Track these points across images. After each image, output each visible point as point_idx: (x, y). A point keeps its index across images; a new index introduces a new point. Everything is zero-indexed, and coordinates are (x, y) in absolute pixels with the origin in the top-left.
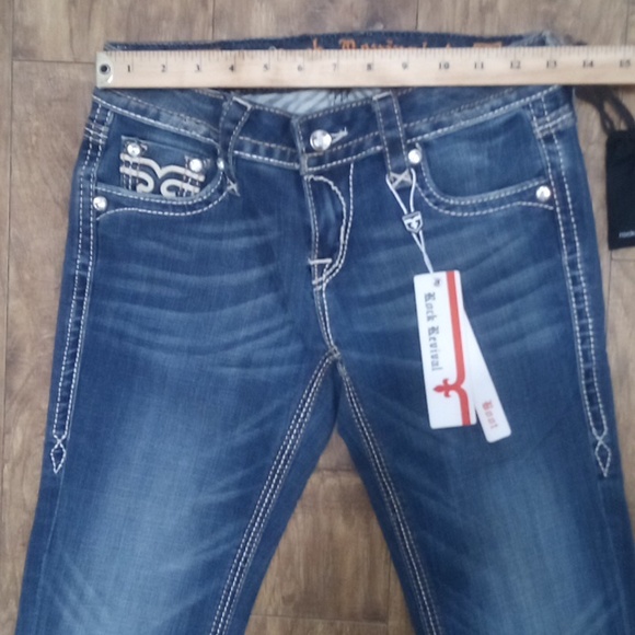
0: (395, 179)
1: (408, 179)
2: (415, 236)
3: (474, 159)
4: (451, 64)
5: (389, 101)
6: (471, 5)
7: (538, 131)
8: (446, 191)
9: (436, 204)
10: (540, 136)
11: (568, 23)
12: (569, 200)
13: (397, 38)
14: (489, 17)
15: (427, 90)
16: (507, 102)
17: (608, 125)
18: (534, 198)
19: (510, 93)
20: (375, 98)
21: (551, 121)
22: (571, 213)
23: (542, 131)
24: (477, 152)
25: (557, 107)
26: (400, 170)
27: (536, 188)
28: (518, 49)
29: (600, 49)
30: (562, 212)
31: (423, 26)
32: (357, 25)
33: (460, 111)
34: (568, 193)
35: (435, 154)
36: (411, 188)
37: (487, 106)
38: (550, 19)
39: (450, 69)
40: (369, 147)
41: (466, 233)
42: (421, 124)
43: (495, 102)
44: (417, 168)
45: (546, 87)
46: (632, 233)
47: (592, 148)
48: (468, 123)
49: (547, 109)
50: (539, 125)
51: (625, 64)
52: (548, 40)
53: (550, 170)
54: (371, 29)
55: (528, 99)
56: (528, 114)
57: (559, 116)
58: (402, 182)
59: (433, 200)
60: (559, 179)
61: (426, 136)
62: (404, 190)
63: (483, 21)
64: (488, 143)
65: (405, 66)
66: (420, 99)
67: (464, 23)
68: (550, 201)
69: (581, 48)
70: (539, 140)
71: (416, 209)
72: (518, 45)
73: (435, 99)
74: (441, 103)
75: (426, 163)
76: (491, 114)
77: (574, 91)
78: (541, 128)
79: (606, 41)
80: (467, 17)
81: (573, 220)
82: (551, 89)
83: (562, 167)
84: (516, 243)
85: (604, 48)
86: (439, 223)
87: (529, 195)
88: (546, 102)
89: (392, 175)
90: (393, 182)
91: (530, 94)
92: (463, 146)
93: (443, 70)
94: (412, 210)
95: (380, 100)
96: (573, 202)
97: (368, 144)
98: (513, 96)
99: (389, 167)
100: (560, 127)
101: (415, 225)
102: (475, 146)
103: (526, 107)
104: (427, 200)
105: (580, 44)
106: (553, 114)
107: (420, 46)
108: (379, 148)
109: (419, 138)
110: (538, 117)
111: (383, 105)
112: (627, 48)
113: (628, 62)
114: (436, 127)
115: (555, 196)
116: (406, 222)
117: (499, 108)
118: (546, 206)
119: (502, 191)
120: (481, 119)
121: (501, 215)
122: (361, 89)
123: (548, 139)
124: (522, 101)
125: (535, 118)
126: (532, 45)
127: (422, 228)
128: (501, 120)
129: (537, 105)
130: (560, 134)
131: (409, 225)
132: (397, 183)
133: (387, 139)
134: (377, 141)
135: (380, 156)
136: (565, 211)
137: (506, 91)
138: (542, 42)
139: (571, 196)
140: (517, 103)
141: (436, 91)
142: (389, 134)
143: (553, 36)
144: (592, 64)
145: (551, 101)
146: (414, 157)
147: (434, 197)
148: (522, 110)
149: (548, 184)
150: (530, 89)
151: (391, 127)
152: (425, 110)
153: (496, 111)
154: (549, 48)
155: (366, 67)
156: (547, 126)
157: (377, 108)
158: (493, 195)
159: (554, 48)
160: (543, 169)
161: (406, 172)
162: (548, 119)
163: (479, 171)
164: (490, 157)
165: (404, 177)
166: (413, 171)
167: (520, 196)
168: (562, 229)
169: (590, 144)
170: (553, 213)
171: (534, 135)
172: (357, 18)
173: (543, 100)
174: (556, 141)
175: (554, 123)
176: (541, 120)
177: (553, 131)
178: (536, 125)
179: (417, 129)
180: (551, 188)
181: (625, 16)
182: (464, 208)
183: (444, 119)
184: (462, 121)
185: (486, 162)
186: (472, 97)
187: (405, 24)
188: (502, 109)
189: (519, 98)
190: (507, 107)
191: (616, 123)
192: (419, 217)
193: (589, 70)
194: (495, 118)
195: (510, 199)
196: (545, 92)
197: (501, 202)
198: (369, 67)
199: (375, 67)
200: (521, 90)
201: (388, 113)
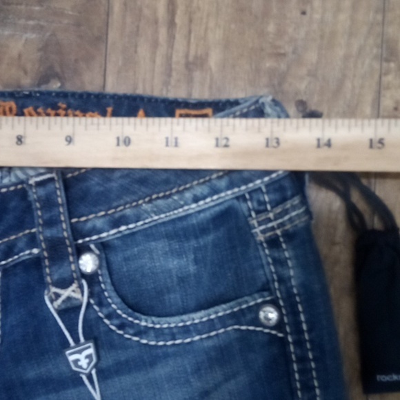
0: (58, 296)
1: (77, 295)
2: (84, 378)
3: (173, 264)
4: (133, 138)
5: (50, 187)
6: (175, 59)
7: (259, 232)
8: (136, 308)
9: (120, 327)
10: (261, 238)
11: (300, 85)
12: (305, 327)
13: (72, 101)
14: (197, 75)
15: (106, 173)
16: (215, 191)
17: (356, 219)
18: (256, 321)
19: (219, 178)
20: (32, 182)
21: (276, 219)
22: (308, 346)
23: (263, 232)
24: (179, 254)
25: (284, 200)
26: (64, 284)
27: (258, 307)
28: (225, 120)
29: (340, 121)
30: (295, 343)
31: (114, 86)
32: (27, 83)
33: (150, 201)
34: (302, 318)
35: (117, 258)
36: (80, 307)
37: (188, 195)
38: (278, 80)
39: (131, 147)
40: (22, 251)
41: (161, 371)
42: (96, 219)
43: (199, 190)
44: (92, 279)
45: (268, 173)
46: (395, 377)
47: (337, 249)
48: (163, 217)
49: (270, 202)
50: (260, 224)
51: (378, 144)
52: (268, 110)
53: (276, 285)
54: (43, 88)
55: (243, 188)
56: (244, 207)
57: (286, 212)
58: (69, 298)
59: (116, 322)
60: (289, 297)
61: (104, 235)
62: (69, 311)
63: (190, 81)
64: (193, 243)
65: (69, 140)
66: (94, 184)
67: (166, 84)
68: (279, 326)
69: (314, 121)
70: (261, 244)
71: (87, 339)
72: (227, 116)
73: (114, 185)
74: (125, 190)
75: (105, 271)
76: (194, 206)
77: (307, 177)
78: (262, 227)
79: (351, 112)
80: (169, 75)
81: (311, 356)
82: (274, 175)
83: (293, 282)
84: (232, 385)
85: (346, 121)
86: (123, 356)
87: (249, 317)
88: (268, 193)
89: (54, 289)
90: (54, 300)
91: (246, 181)
92: (160, 246)
93: (122, 147)
94: (82, 339)
95: (39, 184)
96: (309, 331)
97: (21, 244)
98: (223, 183)
99: (48, 279)
100: (288, 227)
101: (84, 362)
102: (176, 246)
103: (241, 198)
104: (107, 321)
105: (314, 115)
106: (278, 210)
107: (104, 114)
108: (35, 251)
109: (94, 237)
110: (258, 212)
111: (42, 192)
112: (379, 121)
113: (381, 142)
114: (116, 223)
115: (286, 320)
116: (71, 358)
117: (204, 198)
118: (274, 332)
119: (211, 310)
120: (180, 212)
121: (210, 343)
122: (21, 168)
123: (273, 243)
124: (236, 190)
125: (253, 214)
126: (245, 115)
127: (96, 366)
128: (208, 214)
129: (255, 196)
130: (289, 236)
131: (76, 361)
132: (60, 301)
133: (46, 240)
134: (32, 241)
135: (37, 262)
136: (299, 343)
137: (214, 176)
138: (259, 113)
139: (307, 322)
140: (229, 192)
141: (118, 174)
142: (48, 233)
143: (275, 102)
144: (329, 144)
145: (276, 190)
146: (88, 263)
147: (119, 316)
148: (235, 202)
149: (274, 303)
150: (246, 175)
151: (51, 223)
152: (103, 200)
153: (201, 203)
154: (269, 120)
155: (16, 140)
156: (270, 225)
157: (33, 195)
158: (198, 317)
159: (276, 120)
160: (268, 282)
161: (74, 286)
162: (271, 215)
163: (182, 280)
164: (196, 261)
165: (70, 292)
166: (84, 283)
167: (236, 317)
168: (295, 367)
169: (334, 243)
170: (283, 342)
171: (253, 236)
172: (26, 73)
173: (264, 189)
174: (284, 246)
175: (280, 221)
176: (263, 217)
177: (279, 232)
178: (255, 222)
179: (89, 225)
180: (278, 308)
181: (376, 77)
182: (159, 334)
183: (128, 212)
184: (155, 214)
185: (192, 268)
186: (167, 182)
187: (90, 82)
188: (208, 200)
189: (231, 186)
190: (215, 197)
191: (367, 217)
192: (91, 351)
193: (325, 152)
194: (199, 212)
195: (223, 321)
196: (266, 179)
197: (211, 325)
198: (20, 140)
199: (27, 141)
200: (234, 177)
201: (49, 203)
